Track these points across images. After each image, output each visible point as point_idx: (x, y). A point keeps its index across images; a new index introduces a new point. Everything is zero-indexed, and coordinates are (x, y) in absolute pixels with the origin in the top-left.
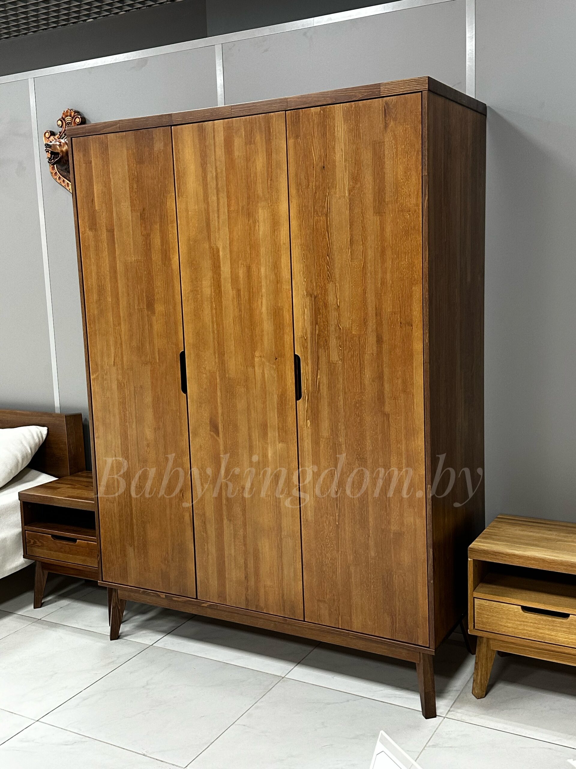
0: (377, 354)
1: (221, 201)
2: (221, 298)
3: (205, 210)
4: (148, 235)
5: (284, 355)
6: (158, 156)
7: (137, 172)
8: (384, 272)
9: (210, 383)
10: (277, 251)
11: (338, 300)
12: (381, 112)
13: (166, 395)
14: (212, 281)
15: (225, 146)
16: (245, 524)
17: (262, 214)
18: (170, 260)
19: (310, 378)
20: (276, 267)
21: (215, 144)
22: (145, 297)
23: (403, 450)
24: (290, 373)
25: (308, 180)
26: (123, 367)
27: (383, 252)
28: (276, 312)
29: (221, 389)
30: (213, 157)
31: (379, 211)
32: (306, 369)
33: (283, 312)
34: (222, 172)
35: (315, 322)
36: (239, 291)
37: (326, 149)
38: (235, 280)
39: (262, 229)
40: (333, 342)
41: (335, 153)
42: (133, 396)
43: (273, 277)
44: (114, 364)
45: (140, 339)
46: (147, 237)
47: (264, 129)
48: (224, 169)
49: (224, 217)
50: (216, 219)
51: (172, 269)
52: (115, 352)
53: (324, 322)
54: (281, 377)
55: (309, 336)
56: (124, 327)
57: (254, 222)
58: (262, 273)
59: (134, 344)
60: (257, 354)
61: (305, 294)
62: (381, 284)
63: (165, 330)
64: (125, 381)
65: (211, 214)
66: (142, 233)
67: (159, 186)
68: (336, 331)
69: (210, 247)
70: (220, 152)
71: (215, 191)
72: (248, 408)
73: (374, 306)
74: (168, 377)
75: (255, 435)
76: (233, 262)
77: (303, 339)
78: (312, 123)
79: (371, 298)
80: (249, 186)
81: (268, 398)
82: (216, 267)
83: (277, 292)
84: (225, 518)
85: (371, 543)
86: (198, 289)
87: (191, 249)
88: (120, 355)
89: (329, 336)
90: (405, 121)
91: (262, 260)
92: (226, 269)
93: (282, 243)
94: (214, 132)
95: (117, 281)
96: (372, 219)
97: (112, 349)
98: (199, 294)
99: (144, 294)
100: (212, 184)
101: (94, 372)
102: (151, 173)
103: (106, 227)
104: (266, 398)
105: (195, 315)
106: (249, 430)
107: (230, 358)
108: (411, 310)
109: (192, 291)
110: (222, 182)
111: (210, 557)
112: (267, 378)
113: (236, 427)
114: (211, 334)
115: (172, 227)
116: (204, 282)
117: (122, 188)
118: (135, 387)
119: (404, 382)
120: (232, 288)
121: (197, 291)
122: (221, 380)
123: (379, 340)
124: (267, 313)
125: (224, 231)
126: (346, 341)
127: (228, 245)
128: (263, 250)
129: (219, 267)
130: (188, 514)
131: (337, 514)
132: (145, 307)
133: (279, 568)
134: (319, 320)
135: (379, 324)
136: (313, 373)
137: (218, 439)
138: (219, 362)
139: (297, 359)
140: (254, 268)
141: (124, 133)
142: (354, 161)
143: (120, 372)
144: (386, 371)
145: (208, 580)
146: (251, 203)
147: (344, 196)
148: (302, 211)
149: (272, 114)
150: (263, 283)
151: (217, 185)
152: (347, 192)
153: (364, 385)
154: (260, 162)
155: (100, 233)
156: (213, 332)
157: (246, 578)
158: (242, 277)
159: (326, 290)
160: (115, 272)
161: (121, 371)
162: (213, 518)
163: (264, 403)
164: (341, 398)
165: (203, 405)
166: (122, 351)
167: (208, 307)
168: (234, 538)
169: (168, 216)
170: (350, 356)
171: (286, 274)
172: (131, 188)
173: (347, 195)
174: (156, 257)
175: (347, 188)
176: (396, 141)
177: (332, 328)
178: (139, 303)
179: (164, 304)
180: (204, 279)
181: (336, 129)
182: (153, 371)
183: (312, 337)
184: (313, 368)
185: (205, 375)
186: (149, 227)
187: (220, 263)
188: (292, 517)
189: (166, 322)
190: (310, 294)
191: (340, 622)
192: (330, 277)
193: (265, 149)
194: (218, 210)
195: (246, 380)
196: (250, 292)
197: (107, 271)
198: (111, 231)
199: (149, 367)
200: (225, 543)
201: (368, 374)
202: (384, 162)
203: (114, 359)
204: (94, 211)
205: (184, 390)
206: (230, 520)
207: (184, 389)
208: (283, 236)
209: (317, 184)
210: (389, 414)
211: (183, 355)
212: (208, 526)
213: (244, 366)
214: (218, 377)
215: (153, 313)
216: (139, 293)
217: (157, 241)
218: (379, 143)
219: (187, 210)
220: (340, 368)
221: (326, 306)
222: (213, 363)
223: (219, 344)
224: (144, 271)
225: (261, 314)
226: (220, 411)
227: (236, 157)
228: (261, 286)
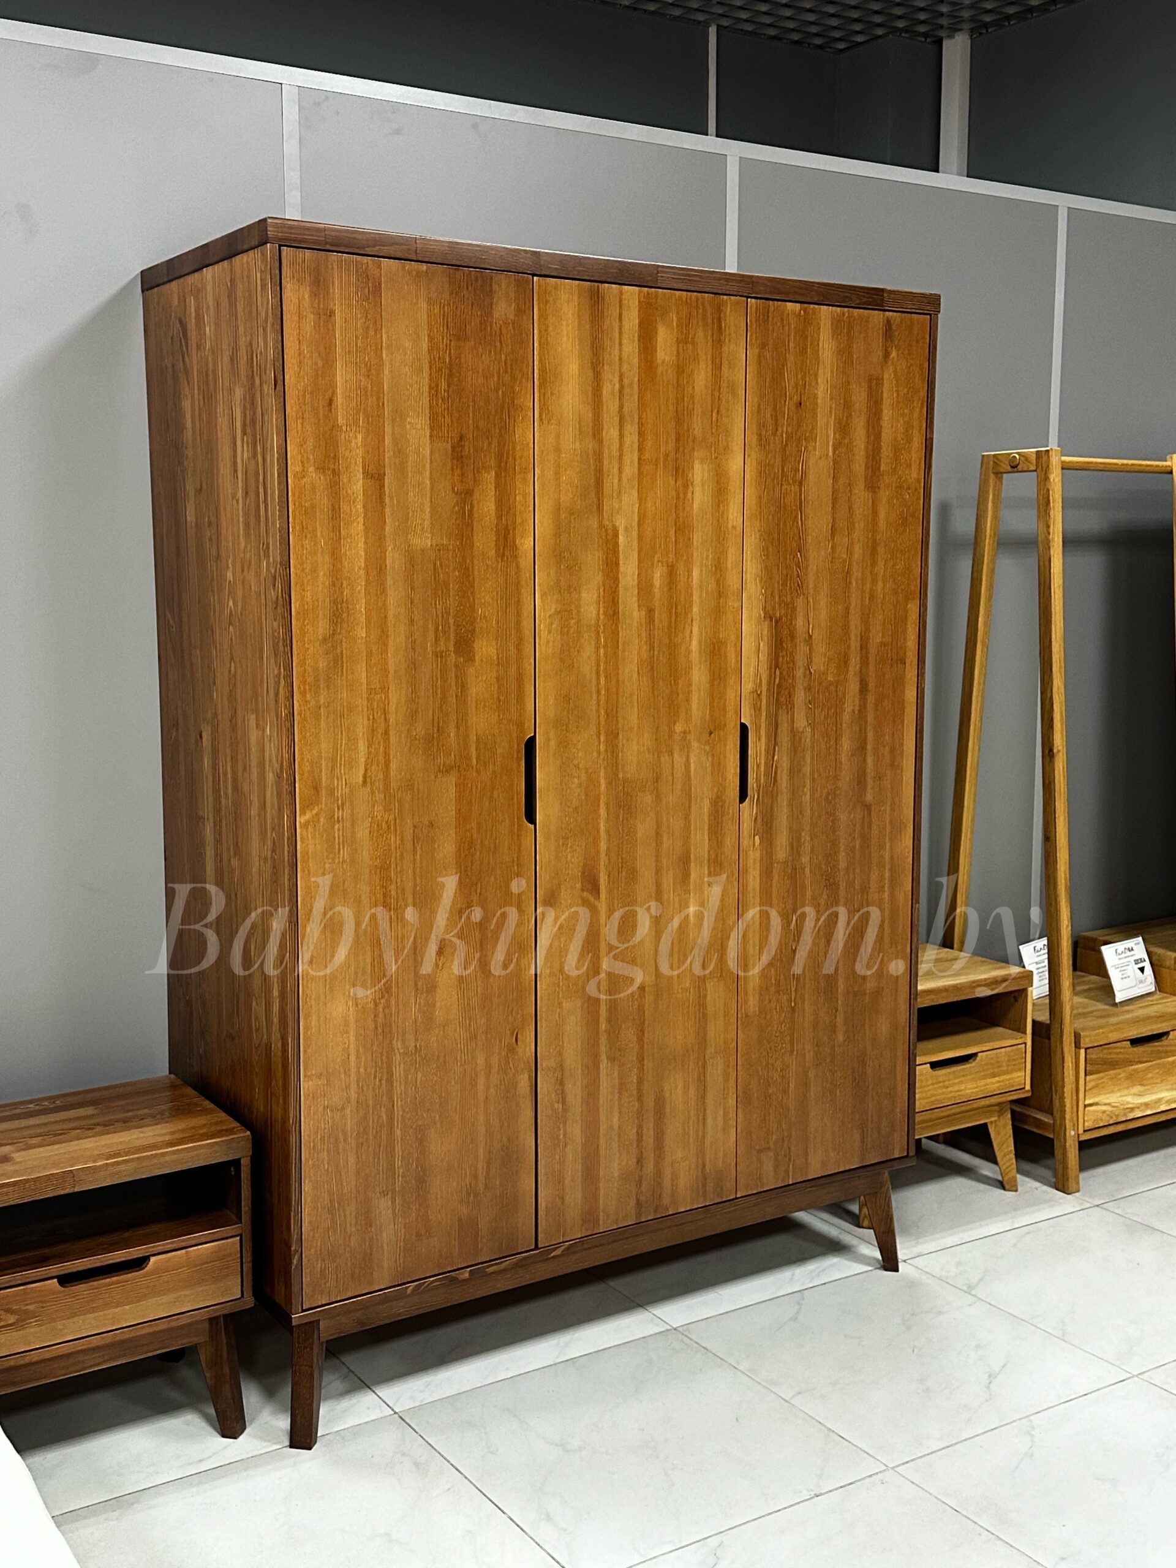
0: (860, 711)
1: (628, 440)
2: (617, 626)
3: (595, 452)
4: (469, 493)
5: (725, 725)
6: (500, 330)
7: (450, 358)
8: (874, 581)
9: (586, 795)
10: (721, 539)
11: (811, 626)
12: (881, 332)
13: (489, 834)
14: (602, 593)
15: (640, 336)
16: (641, 1059)
17: (700, 472)
18: (514, 548)
19: (763, 762)
20: (718, 568)
21: (620, 329)
22: (452, 625)
23: (887, 858)
24: (732, 757)
25: (777, 420)
26: (387, 786)
27: (874, 552)
28: (714, 648)
29: (607, 804)
30: (617, 352)
31: (872, 487)
32: (757, 748)
33: (726, 647)
34: (631, 385)
35: (775, 663)
36: (651, 611)
37: (805, 374)
38: (644, 589)
39: (698, 497)
40: (800, 696)
41: (817, 383)
42: (409, 846)
43: (712, 586)
44: (365, 782)
45: (436, 719)
46: (465, 496)
47: (710, 321)
48: (636, 379)
49: (630, 468)
50: (616, 470)
51: (518, 567)
52: (369, 753)
53: (787, 663)
54: (718, 767)
55: (764, 688)
56: (396, 696)
57: (686, 485)
58: (694, 578)
59: (420, 729)
60: (679, 728)
61: (763, 615)
62: (869, 599)
63: (496, 696)
64: (392, 817)
65: (606, 462)
66: (453, 489)
67: (500, 392)
68: (805, 676)
69: (601, 526)
70: (630, 347)
71: (617, 419)
72: (658, 834)
73: (859, 634)
74: (495, 794)
75: (668, 880)
76: (645, 559)
77: (755, 694)
78: (787, 328)
79: (855, 621)
80: (681, 418)
81: (693, 808)
82: (611, 566)
83: (717, 612)
84: (604, 1058)
85: (840, 1020)
86: (573, 607)
87: (559, 530)
88: (381, 758)
89: (794, 687)
90: (909, 354)
91: (695, 554)
92: (629, 570)
93: (730, 526)
94: (620, 307)
95: (384, 592)
96: (861, 494)
97: (362, 747)
98: (573, 618)
99: (451, 621)
100: (611, 406)
101: (308, 805)
102: (483, 363)
103: (364, 467)
104: (690, 807)
105: (562, 660)
106: (656, 873)
107: (628, 740)
108: (905, 639)
109: (558, 613)
110: (631, 404)
111: (569, 1148)
112: (695, 770)
113: (633, 873)
114: (594, 697)
115: (525, 480)
116: (584, 595)
117: (411, 386)
118: (415, 827)
119: (892, 750)
120: (639, 606)
121: (570, 612)
122: (609, 784)
123: (863, 689)
124: (700, 651)
125: (630, 498)
126: (818, 692)
127: (635, 524)
128: (697, 538)
129: (617, 564)
130: (526, 1076)
131: (793, 989)
132: (452, 649)
133: (698, 1119)
134: (781, 659)
135: (864, 662)
136: (767, 751)
137: (596, 903)
138: (606, 750)
139: (744, 729)
140: (681, 569)
141: (424, 267)
142: (842, 401)
143: (379, 796)
144: (870, 735)
145: (562, 1199)
146: (681, 449)
147: (827, 455)
148: (764, 473)
149: (725, 297)
150: (696, 596)
151: (621, 407)
152: (831, 449)
153: (841, 763)
154: (701, 378)
155: (345, 480)
156: (598, 692)
157: (638, 1163)
158: (658, 586)
159: (794, 609)
160: (381, 570)
161: (382, 796)
162: (580, 1066)
163: (687, 817)
164: (807, 790)
165: (570, 842)
166: (387, 748)
167: (590, 644)
168: (620, 1093)
169: (517, 457)
170: (822, 717)
171: (733, 580)
172: (434, 389)
173: (831, 453)
174: (484, 541)
175: (831, 443)
176: (897, 381)
177: (799, 673)
178: (437, 640)
179: (497, 639)
180: (585, 587)
181: (821, 346)
182: (460, 786)
183: (768, 690)
184: (767, 745)
185: (576, 780)
186: (471, 476)
187: (618, 558)
188: (725, 1016)
189: (497, 678)
190: (769, 616)
191: (791, 1174)
192: (799, 588)
193: (709, 357)
194: (621, 457)
195: (657, 779)
196: (671, 613)
197: (360, 568)
198: (375, 477)
199: (451, 780)
200: (601, 1109)
201: (846, 744)
202: (882, 410)
203: (366, 770)
204: (334, 427)
205: (531, 817)
206: (612, 1059)
207: (530, 815)
208: (733, 514)
209: (790, 430)
210: (871, 805)
211: (530, 745)
212: (569, 1086)
213: (653, 754)
214: (602, 781)
215: (470, 658)
216: (437, 615)
217: (487, 505)
218: (877, 379)
219: (558, 450)
220: (808, 740)
221: (792, 637)
222: (595, 754)
223: (608, 716)
224: (454, 570)
225: (689, 653)
226: (603, 846)
227: (659, 362)
228: (691, 603)
